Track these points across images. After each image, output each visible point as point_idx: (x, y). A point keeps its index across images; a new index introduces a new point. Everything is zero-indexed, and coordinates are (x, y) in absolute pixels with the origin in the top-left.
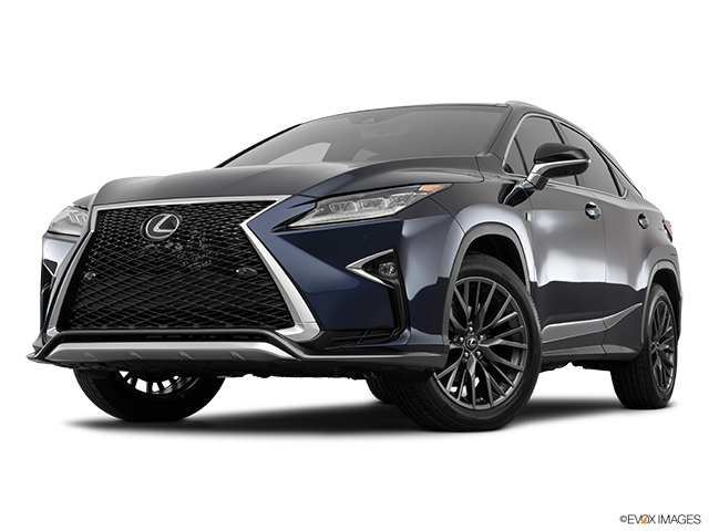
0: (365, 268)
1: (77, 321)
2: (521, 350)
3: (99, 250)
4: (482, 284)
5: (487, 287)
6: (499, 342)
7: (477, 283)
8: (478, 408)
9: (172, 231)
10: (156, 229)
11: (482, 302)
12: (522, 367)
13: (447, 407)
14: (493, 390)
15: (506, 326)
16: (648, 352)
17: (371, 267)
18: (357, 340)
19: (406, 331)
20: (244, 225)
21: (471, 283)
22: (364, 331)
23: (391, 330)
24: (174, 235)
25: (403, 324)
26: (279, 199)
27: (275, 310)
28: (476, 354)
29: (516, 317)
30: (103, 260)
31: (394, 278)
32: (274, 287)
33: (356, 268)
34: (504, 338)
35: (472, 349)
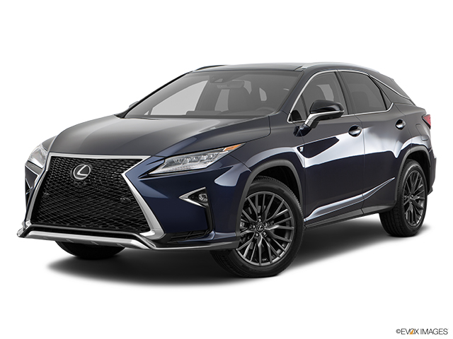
0: (190, 197)
1: (40, 218)
2: (290, 231)
3: (50, 182)
4: (266, 195)
5: (268, 197)
6: (276, 227)
7: (263, 195)
8: (263, 264)
9: (87, 175)
10: (79, 173)
11: (267, 205)
12: (291, 240)
13: (244, 266)
14: (272, 253)
15: (282, 217)
16: (401, 204)
17: (194, 197)
18: (185, 237)
19: (213, 232)
20: (123, 175)
21: (259, 196)
22: (189, 232)
23: (205, 231)
24: (87, 178)
25: (211, 228)
26: (144, 158)
27: (141, 221)
28: (263, 234)
29: (287, 212)
30: (52, 188)
31: (206, 203)
32: (139, 209)
33: (185, 198)
34: (280, 224)
35: (260, 232)
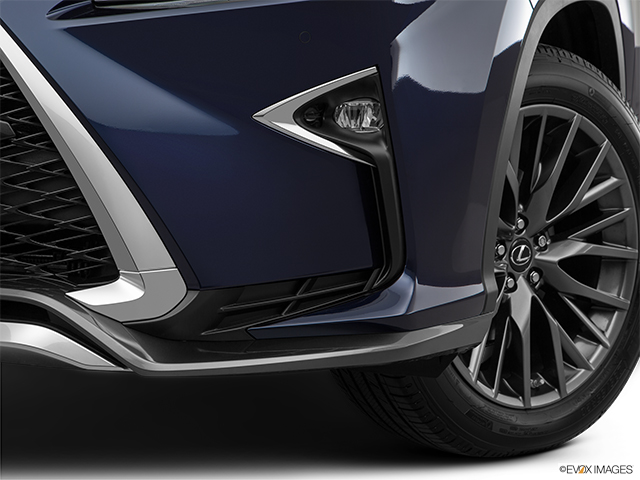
0: (301, 116)
4: (550, 118)
7: (538, 119)
12: (624, 301)
15: (593, 211)
17: (317, 115)
18: (282, 306)
22: (300, 282)
28: (529, 280)
31: (375, 142)
33: (281, 118)
34: (588, 239)
35: (520, 269)
